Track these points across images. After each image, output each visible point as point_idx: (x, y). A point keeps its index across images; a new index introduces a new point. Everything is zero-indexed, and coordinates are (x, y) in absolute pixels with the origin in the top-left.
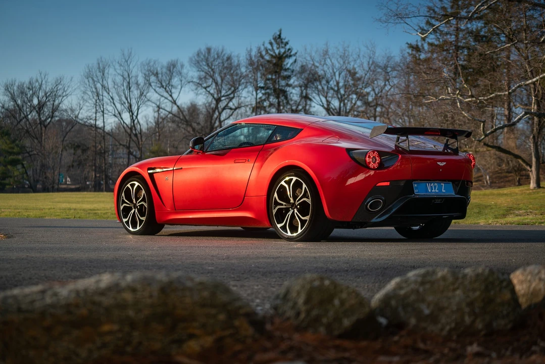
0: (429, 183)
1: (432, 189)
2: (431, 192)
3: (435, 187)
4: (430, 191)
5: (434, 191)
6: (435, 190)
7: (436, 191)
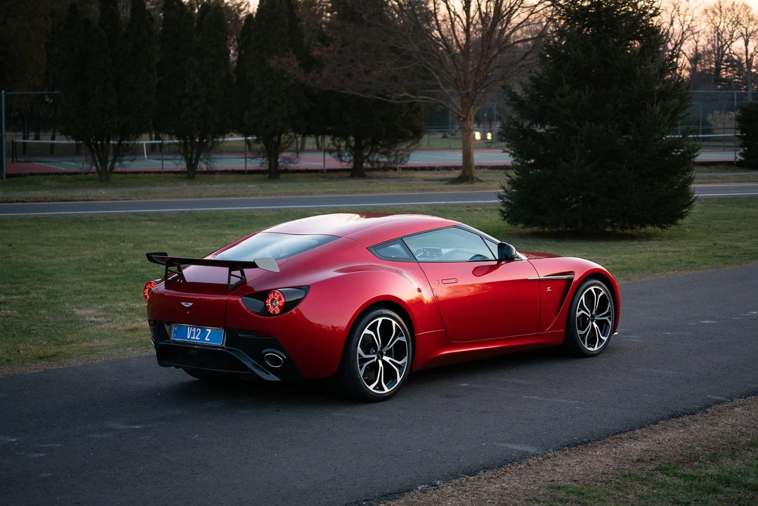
0: (190, 327)
1: (192, 335)
2: (190, 339)
3: (197, 333)
4: (189, 337)
5: (193, 338)
6: (195, 336)
7: (197, 338)
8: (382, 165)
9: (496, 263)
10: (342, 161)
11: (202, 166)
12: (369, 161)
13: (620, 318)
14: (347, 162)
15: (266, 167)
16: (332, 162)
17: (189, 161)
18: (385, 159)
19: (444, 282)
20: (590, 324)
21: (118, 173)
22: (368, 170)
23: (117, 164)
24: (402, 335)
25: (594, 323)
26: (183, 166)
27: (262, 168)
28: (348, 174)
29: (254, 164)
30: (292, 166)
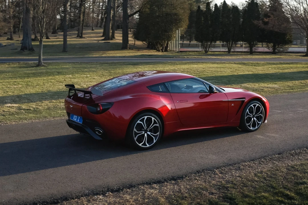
3: (76, 118)
4: (74, 119)
7: (76, 120)
8: (281, 51)
9: (209, 93)
10: (269, 49)
11: (232, 50)
12: (277, 50)
13: (267, 116)
14: (271, 50)
15: (249, 51)
16: (266, 50)
17: (229, 49)
18: (281, 49)
19: (181, 101)
20: (253, 119)
21: (209, 51)
22: (277, 52)
23: (210, 49)
24: (157, 123)
25: (255, 118)
26: (227, 50)
27: (248, 51)
28: (271, 53)
29: (246, 50)
30: (256, 51)
